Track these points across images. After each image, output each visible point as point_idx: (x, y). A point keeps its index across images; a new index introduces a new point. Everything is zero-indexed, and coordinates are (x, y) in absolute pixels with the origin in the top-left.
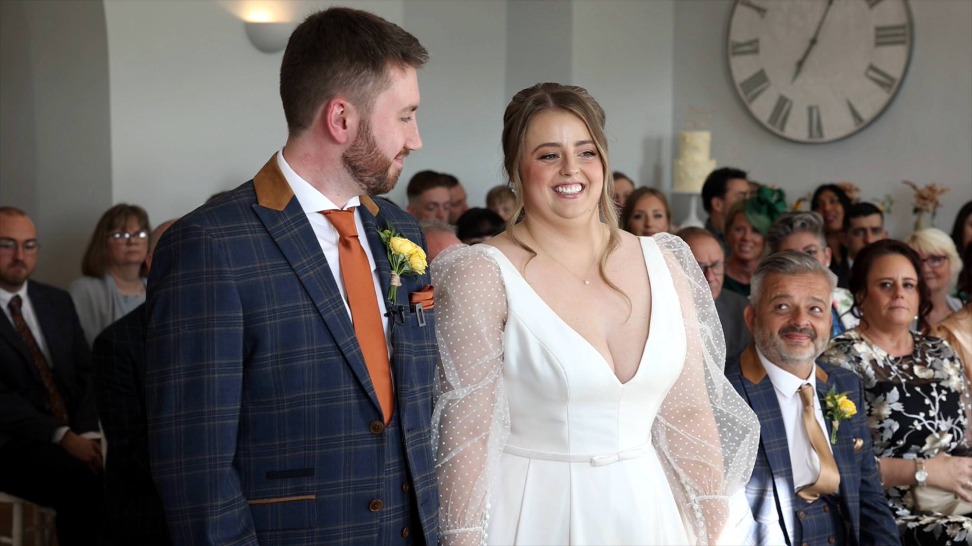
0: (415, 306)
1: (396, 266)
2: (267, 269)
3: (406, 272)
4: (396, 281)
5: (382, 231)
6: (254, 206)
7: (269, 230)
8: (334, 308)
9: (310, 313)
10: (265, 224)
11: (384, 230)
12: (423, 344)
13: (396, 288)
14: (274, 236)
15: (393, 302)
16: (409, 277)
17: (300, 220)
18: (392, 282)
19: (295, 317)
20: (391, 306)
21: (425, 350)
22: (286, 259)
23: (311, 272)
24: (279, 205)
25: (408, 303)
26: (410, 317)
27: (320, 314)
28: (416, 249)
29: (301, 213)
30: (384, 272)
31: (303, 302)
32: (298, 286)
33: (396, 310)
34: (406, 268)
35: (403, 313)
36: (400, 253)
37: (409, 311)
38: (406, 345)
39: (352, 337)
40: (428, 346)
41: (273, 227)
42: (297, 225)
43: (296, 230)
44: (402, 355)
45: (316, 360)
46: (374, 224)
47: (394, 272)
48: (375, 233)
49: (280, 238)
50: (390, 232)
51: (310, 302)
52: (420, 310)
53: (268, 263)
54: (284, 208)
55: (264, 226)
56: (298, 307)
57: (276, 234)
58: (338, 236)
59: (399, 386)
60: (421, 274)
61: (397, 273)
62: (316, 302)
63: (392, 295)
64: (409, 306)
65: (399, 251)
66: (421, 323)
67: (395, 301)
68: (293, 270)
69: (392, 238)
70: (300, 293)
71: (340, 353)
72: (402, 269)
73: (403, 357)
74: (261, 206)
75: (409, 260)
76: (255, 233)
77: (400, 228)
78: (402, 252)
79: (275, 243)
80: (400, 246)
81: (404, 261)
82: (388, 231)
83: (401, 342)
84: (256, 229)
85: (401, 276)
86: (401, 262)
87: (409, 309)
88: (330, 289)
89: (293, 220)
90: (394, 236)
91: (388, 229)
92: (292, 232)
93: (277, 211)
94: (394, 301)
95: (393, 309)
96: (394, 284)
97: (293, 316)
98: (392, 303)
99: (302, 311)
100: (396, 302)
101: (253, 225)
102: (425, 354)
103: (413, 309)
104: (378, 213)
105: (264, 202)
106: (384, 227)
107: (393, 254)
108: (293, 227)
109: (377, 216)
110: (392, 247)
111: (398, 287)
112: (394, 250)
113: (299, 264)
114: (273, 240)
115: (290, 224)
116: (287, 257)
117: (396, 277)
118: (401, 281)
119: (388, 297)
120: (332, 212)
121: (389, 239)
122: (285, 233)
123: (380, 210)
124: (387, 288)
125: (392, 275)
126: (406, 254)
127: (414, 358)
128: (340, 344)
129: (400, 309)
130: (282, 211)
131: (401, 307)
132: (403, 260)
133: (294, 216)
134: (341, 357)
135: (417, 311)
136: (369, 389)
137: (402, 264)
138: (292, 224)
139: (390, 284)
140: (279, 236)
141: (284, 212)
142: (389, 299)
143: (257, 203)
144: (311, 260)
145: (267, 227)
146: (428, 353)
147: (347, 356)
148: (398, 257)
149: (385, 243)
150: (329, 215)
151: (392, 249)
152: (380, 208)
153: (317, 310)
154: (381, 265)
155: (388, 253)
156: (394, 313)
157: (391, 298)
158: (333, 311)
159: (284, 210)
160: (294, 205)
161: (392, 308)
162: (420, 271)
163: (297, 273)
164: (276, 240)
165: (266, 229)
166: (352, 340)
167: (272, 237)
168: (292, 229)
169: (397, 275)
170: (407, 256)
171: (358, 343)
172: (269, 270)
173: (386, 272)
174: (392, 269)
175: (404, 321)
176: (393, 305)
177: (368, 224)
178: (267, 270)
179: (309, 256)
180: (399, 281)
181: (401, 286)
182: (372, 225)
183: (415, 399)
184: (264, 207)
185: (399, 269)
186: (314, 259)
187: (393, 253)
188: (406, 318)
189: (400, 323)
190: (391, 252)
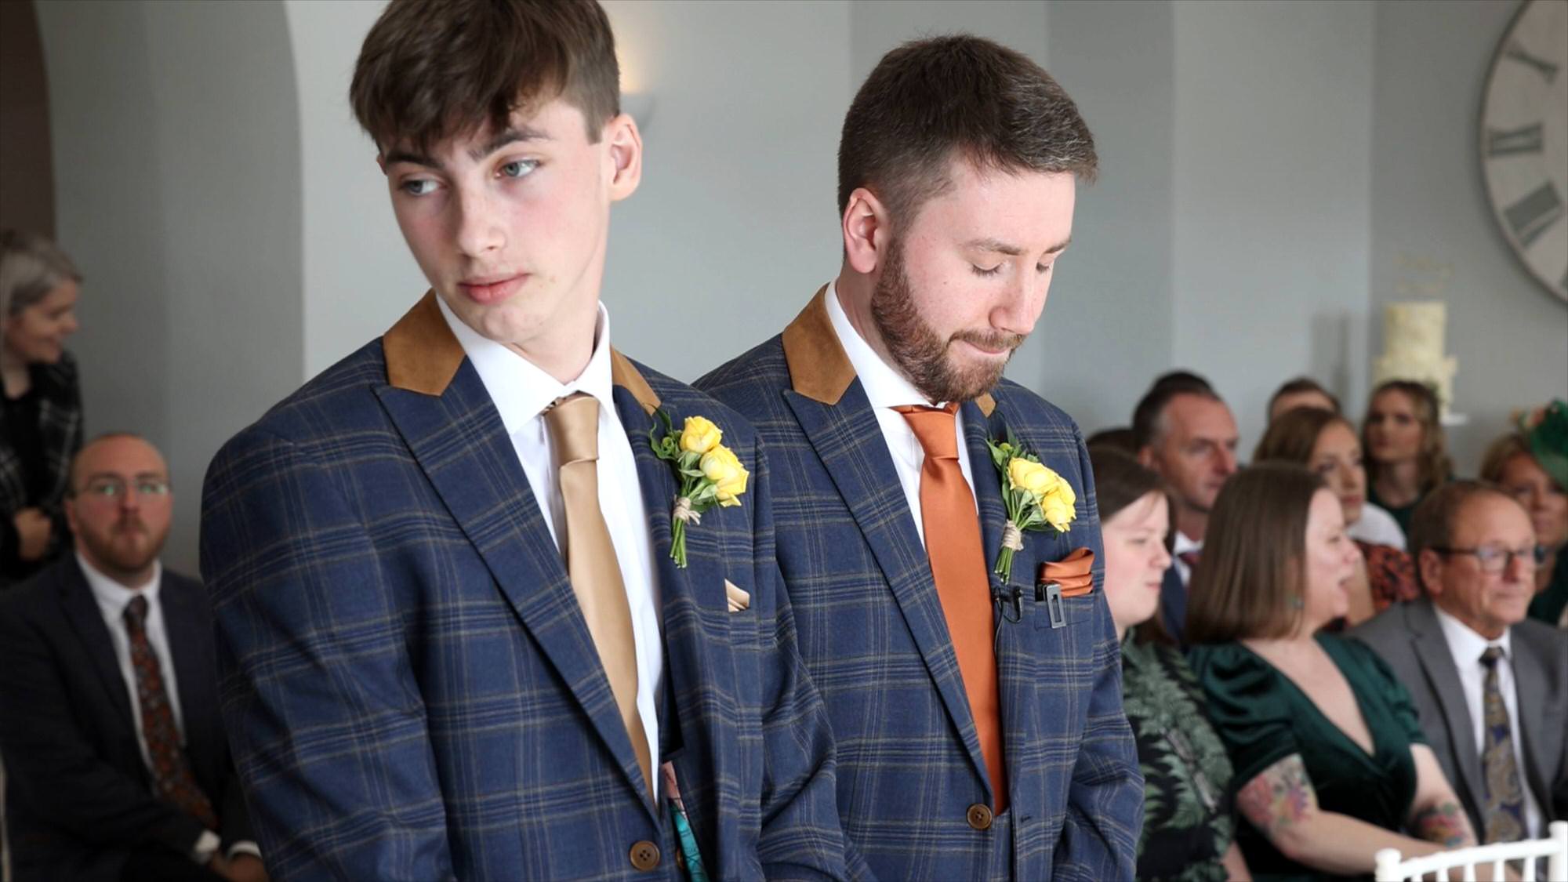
0: (1045, 589)
1: (1017, 512)
2: (812, 507)
3: (1037, 525)
4: (1014, 540)
5: (997, 445)
6: (786, 392)
7: (812, 438)
8: (918, 591)
9: (881, 594)
10: (806, 428)
11: (1001, 442)
12: (1057, 662)
13: (1012, 553)
14: (821, 450)
15: (1005, 579)
16: (1040, 534)
17: (865, 424)
18: (1005, 541)
19: (857, 601)
20: (1000, 585)
21: (1063, 673)
22: (840, 494)
23: (882, 522)
24: (828, 393)
25: (1033, 582)
26: (1034, 609)
27: (896, 598)
28: (1058, 484)
29: (868, 410)
30: (991, 521)
31: (869, 574)
32: (861, 544)
33: (1008, 593)
34: (1035, 517)
35: (1020, 599)
36: (1026, 489)
37: (1033, 598)
38: (1022, 659)
39: (947, 646)
40: (1068, 667)
41: (819, 435)
42: (859, 434)
43: (857, 441)
44: (1013, 678)
45: (885, 681)
46: (984, 430)
47: (1010, 524)
48: (983, 448)
49: (830, 456)
50: (1011, 448)
51: (881, 575)
52: (1055, 597)
53: (814, 498)
54: (837, 401)
55: (803, 431)
56: (861, 582)
57: (824, 448)
58: (922, 455)
59: (1007, 735)
60: (1063, 531)
61: (1017, 525)
62: (889, 576)
63: (1003, 566)
64: (1034, 588)
65: (1024, 486)
66: (1056, 622)
67: (1008, 578)
68: (852, 515)
69: (1013, 459)
70: (865, 556)
71: (926, 673)
72: (1027, 518)
73: (1015, 681)
74: (798, 394)
75: (1041, 504)
76: (791, 441)
77: (1034, 440)
78: (1028, 488)
79: (823, 463)
80: (1026, 475)
81: (1033, 503)
82: (1006, 446)
83: (1012, 653)
84: (792, 434)
85: (1023, 531)
86: (1026, 504)
87: (1034, 594)
88: (912, 555)
89: (853, 423)
90: (1018, 456)
91: (1008, 442)
92: (851, 445)
93: (826, 406)
94: (1005, 576)
95: (1002, 592)
96: (1009, 546)
97: (851, 597)
98: (1002, 580)
99: (868, 590)
100: (1010, 580)
101: (787, 427)
102: (1061, 679)
103: (1040, 596)
104: (994, 411)
105: (802, 388)
106: (1001, 438)
107: (1013, 490)
108: (853, 436)
109: (990, 416)
110: (1012, 476)
111: (1017, 551)
112: (1015, 483)
113: (862, 505)
114: (819, 458)
115: (847, 430)
116: (843, 492)
117: (1013, 533)
118: (1023, 541)
119: (995, 569)
120: (915, 410)
121: (1007, 461)
122: (838, 447)
123: (996, 407)
124: (994, 553)
125: (1006, 528)
126: (1035, 492)
127: (1036, 686)
128: (927, 659)
129: (1016, 593)
130: (835, 406)
131: (1017, 589)
132: (1031, 501)
133: (855, 416)
134: (929, 680)
135: (1050, 597)
136: (971, 744)
137: (1029, 509)
138: (850, 431)
139: (1001, 544)
140: (828, 452)
141: (838, 407)
142: (996, 572)
143: (792, 388)
144: (881, 499)
145: (809, 433)
146: (1067, 678)
147: (938, 680)
148: (1021, 496)
149: (1000, 467)
150: (909, 415)
151: (1011, 480)
152: (997, 402)
153: (891, 591)
154: (989, 508)
155: (1004, 487)
156: (1004, 598)
157: (1001, 571)
158: (916, 596)
159: (837, 404)
160: (856, 394)
161: (999, 589)
162: (1060, 524)
163: (859, 521)
164: (824, 459)
165: (807, 437)
166: (945, 652)
167: (816, 452)
168: (851, 440)
169: (1016, 529)
170: (1039, 495)
171: (955, 659)
172: (816, 509)
173: (996, 522)
174: (1009, 517)
175: (1021, 616)
176: (1003, 584)
177: (974, 429)
178: (811, 510)
179: (878, 492)
180: (1020, 540)
181: (1022, 550)
182: (979, 432)
183: (1034, 762)
184: (803, 396)
185: (1021, 518)
186: (886, 498)
187: (1012, 488)
188: (1025, 611)
189: (1013, 618)
190: (1009, 485)
